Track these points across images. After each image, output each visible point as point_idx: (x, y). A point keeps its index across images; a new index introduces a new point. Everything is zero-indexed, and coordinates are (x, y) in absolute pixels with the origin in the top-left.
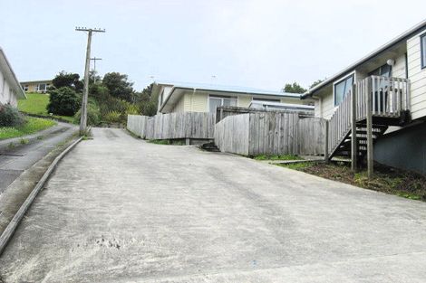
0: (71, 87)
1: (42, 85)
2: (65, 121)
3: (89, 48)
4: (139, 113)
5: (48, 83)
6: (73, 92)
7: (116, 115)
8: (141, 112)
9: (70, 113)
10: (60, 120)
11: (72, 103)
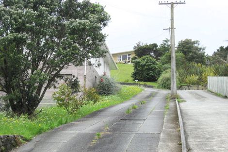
0: (151, 56)
1: (124, 56)
2: (149, 87)
3: (172, 19)
4: (215, 74)
5: (129, 54)
6: (154, 60)
7: (195, 78)
8: (217, 73)
9: (153, 79)
10: (145, 86)
11: (154, 69)
